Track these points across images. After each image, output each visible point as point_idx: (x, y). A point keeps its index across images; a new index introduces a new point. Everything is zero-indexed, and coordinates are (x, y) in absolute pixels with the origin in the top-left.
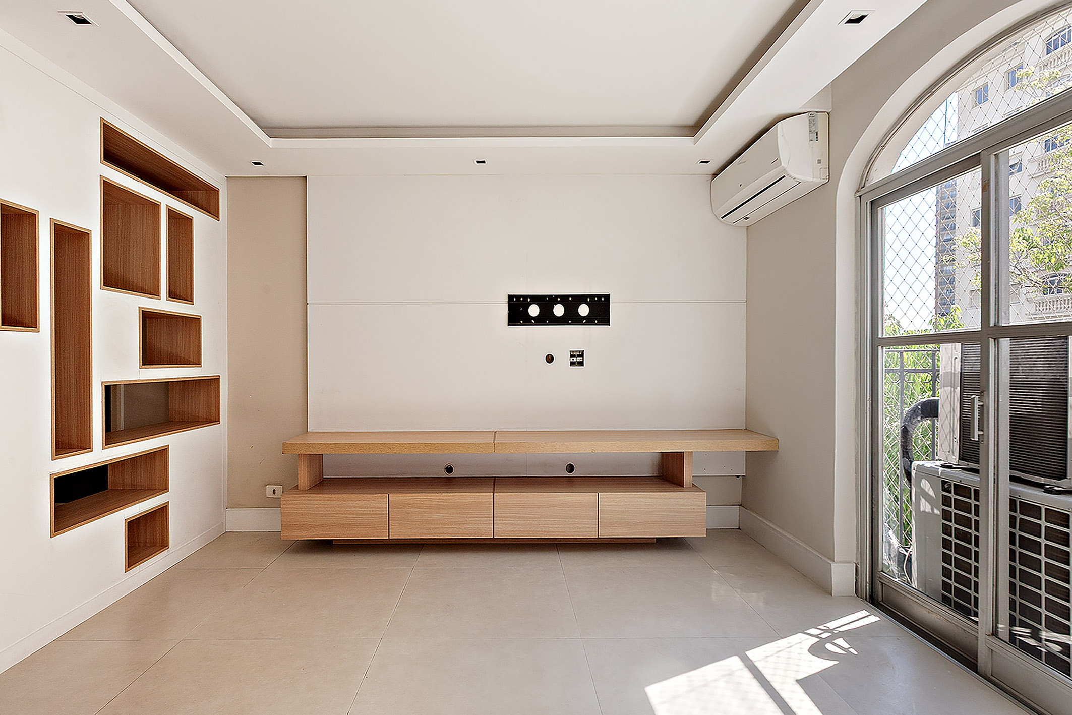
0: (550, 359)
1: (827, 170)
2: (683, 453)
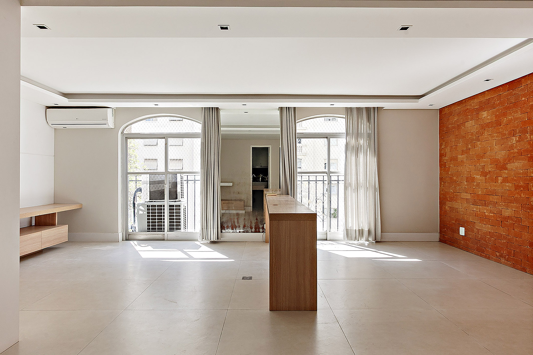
1: (114, 125)
2: (56, 213)
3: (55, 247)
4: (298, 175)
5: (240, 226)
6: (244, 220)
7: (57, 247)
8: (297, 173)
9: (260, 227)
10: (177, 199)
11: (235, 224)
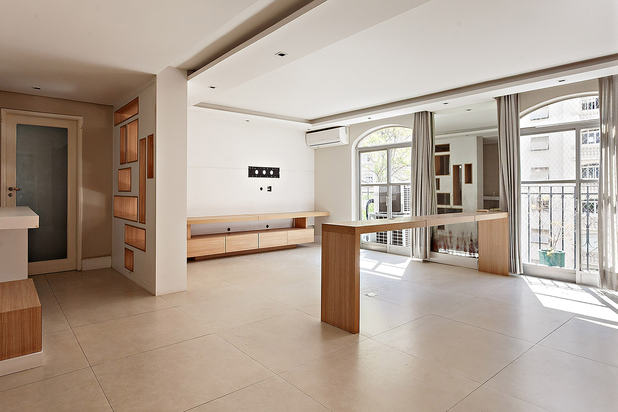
0: (261, 189)
1: (349, 142)
2: (305, 218)
3: (303, 245)
4: (522, 185)
5: (452, 246)
6: (457, 240)
7: (305, 246)
8: (521, 182)
9: (475, 250)
10: (400, 211)
11: (447, 244)
